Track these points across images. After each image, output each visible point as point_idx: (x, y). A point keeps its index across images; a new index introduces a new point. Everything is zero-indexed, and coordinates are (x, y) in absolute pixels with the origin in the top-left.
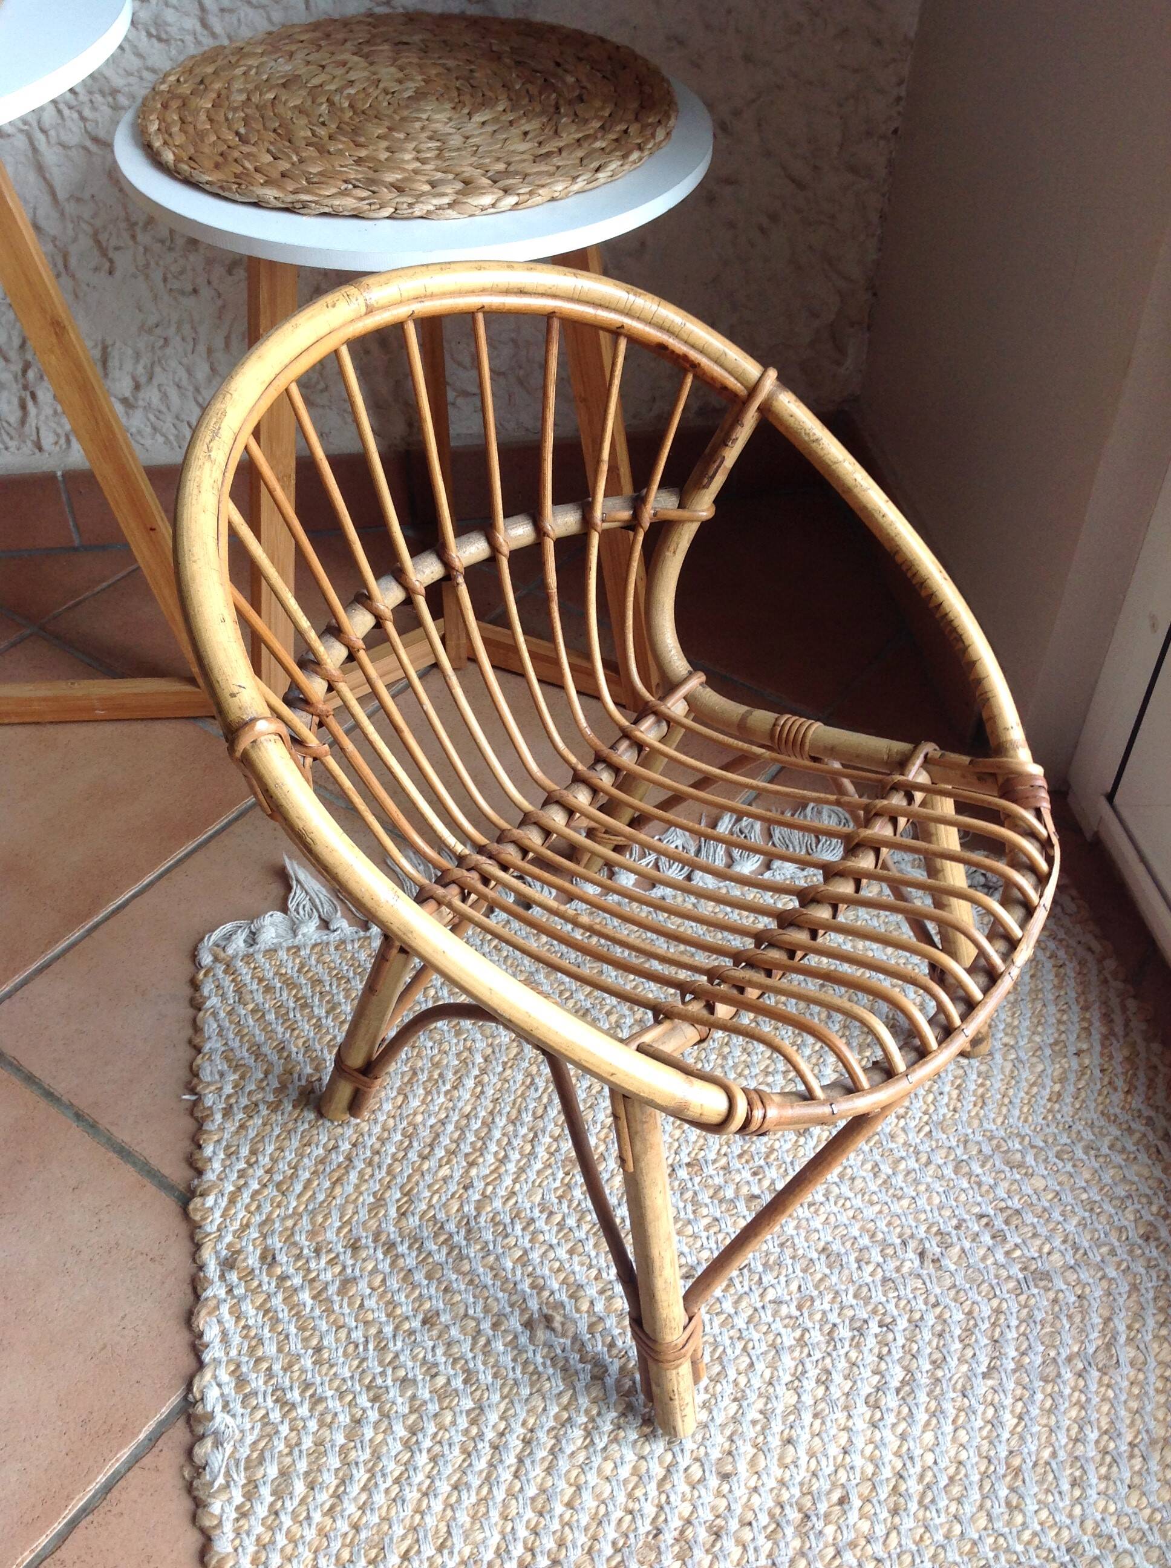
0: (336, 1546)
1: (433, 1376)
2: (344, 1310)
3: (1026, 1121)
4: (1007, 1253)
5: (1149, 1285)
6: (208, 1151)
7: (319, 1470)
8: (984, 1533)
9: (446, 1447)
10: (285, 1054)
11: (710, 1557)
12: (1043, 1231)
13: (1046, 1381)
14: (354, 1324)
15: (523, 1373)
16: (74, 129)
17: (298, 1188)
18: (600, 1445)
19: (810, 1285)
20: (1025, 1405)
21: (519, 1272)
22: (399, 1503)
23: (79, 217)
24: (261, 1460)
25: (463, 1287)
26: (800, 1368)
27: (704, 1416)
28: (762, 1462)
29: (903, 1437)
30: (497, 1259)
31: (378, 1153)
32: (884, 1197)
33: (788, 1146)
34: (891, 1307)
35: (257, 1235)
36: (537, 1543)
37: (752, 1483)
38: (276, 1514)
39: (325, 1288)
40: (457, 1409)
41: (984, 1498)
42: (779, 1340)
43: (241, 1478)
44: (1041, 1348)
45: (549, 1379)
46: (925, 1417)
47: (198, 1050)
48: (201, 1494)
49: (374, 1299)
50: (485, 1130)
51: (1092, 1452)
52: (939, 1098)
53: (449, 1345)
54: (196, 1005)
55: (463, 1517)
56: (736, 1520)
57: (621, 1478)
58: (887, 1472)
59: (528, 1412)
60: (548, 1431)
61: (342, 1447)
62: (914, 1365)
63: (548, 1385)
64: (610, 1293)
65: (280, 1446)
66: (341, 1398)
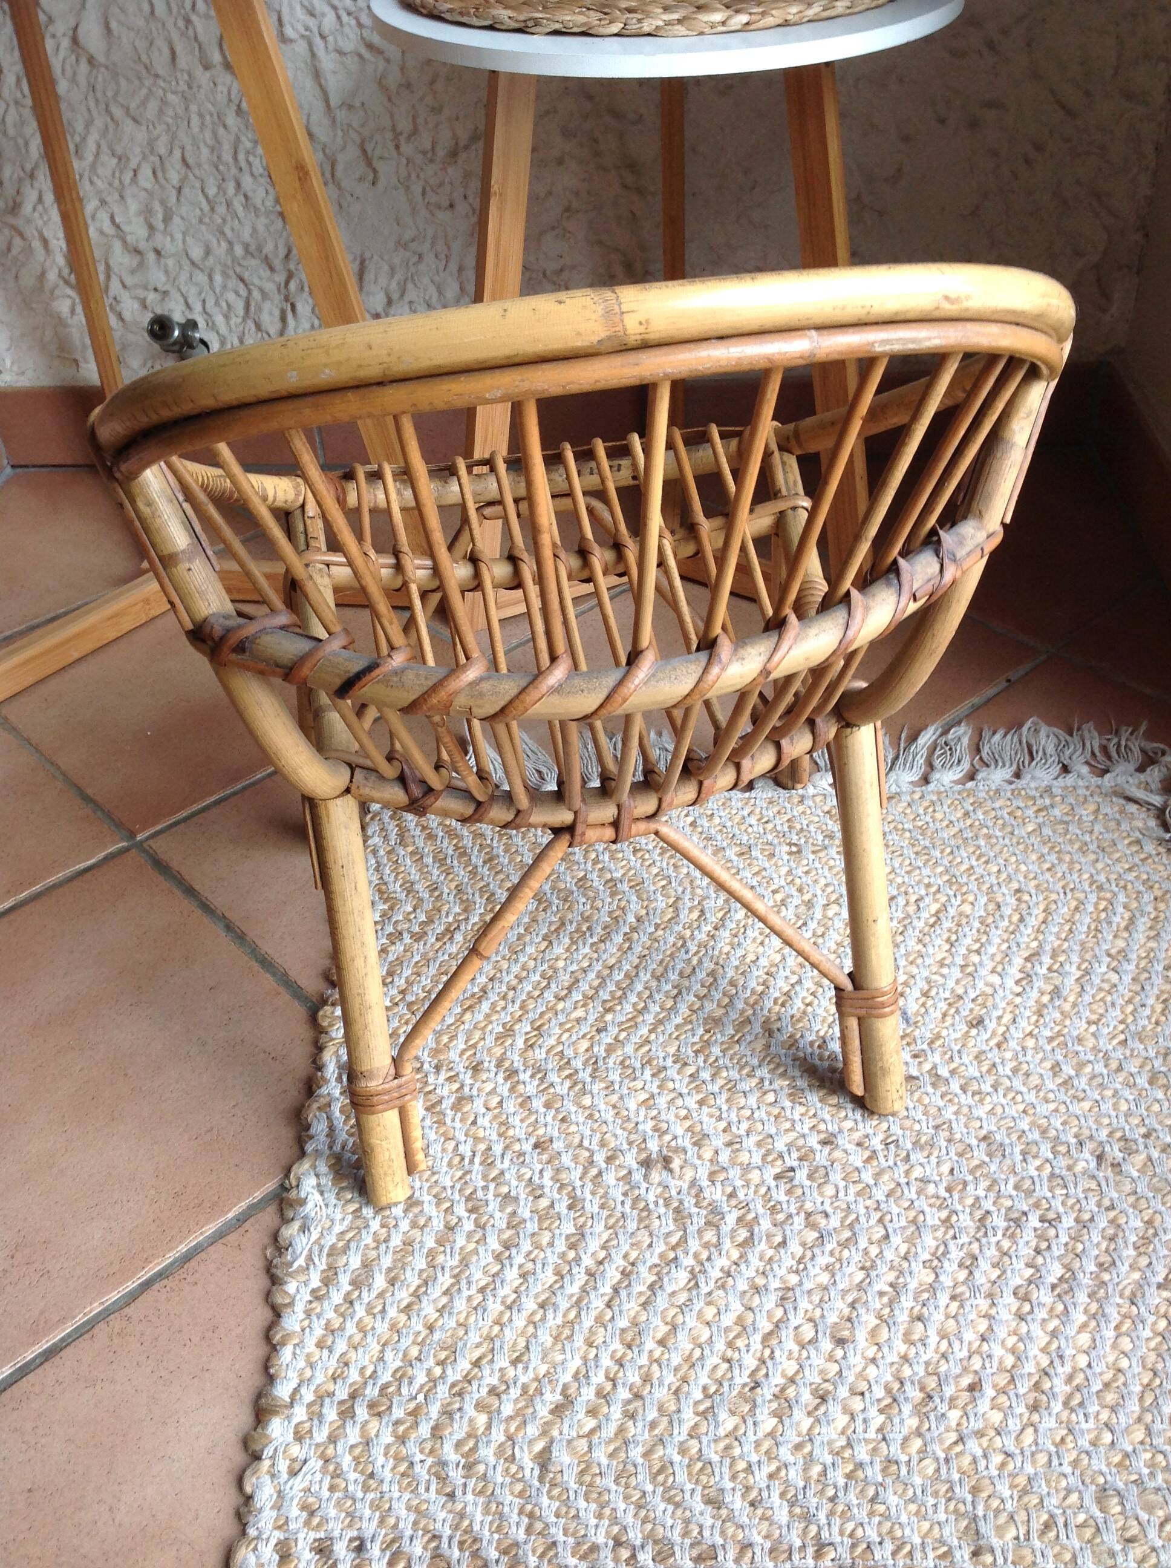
0: (405, 1342)
1: (537, 1197)
2: (456, 1124)
7: (403, 1268)
8: (1139, 1447)
9: (539, 1266)
10: (436, 894)
11: (811, 1420)
14: (463, 1138)
15: (633, 1208)
16: (351, 36)
18: (704, 1289)
19: (965, 1169)
21: (642, 1112)
22: (480, 1312)
23: (349, 125)
24: (346, 1248)
25: (581, 1119)
26: (942, 1249)
27: (825, 1278)
28: (884, 1334)
29: (1054, 1334)
30: (622, 1098)
31: (514, 989)
32: (1062, 1096)
33: (958, 1035)
34: (1057, 1204)
36: (621, 1374)
37: (871, 1352)
38: (351, 1303)
39: (440, 1102)
40: (557, 1232)
41: (1144, 1410)
42: (921, 1218)
43: (322, 1264)
45: (659, 1217)
46: (1084, 1317)
48: (278, 1272)
49: (488, 1118)
50: (628, 982)
52: (1139, 1009)
53: (558, 1170)
55: (545, 1337)
56: (847, 1388)
57: (724, 1324)
58: (1030, 1367)
59: (632, 1245)
60: (650, 1268)
61: (431, 1250)
62: (1076, 1265)
63: (657, 1223)
64: (738, 1146)
65: (368, 1239)
66: (438, 1205)
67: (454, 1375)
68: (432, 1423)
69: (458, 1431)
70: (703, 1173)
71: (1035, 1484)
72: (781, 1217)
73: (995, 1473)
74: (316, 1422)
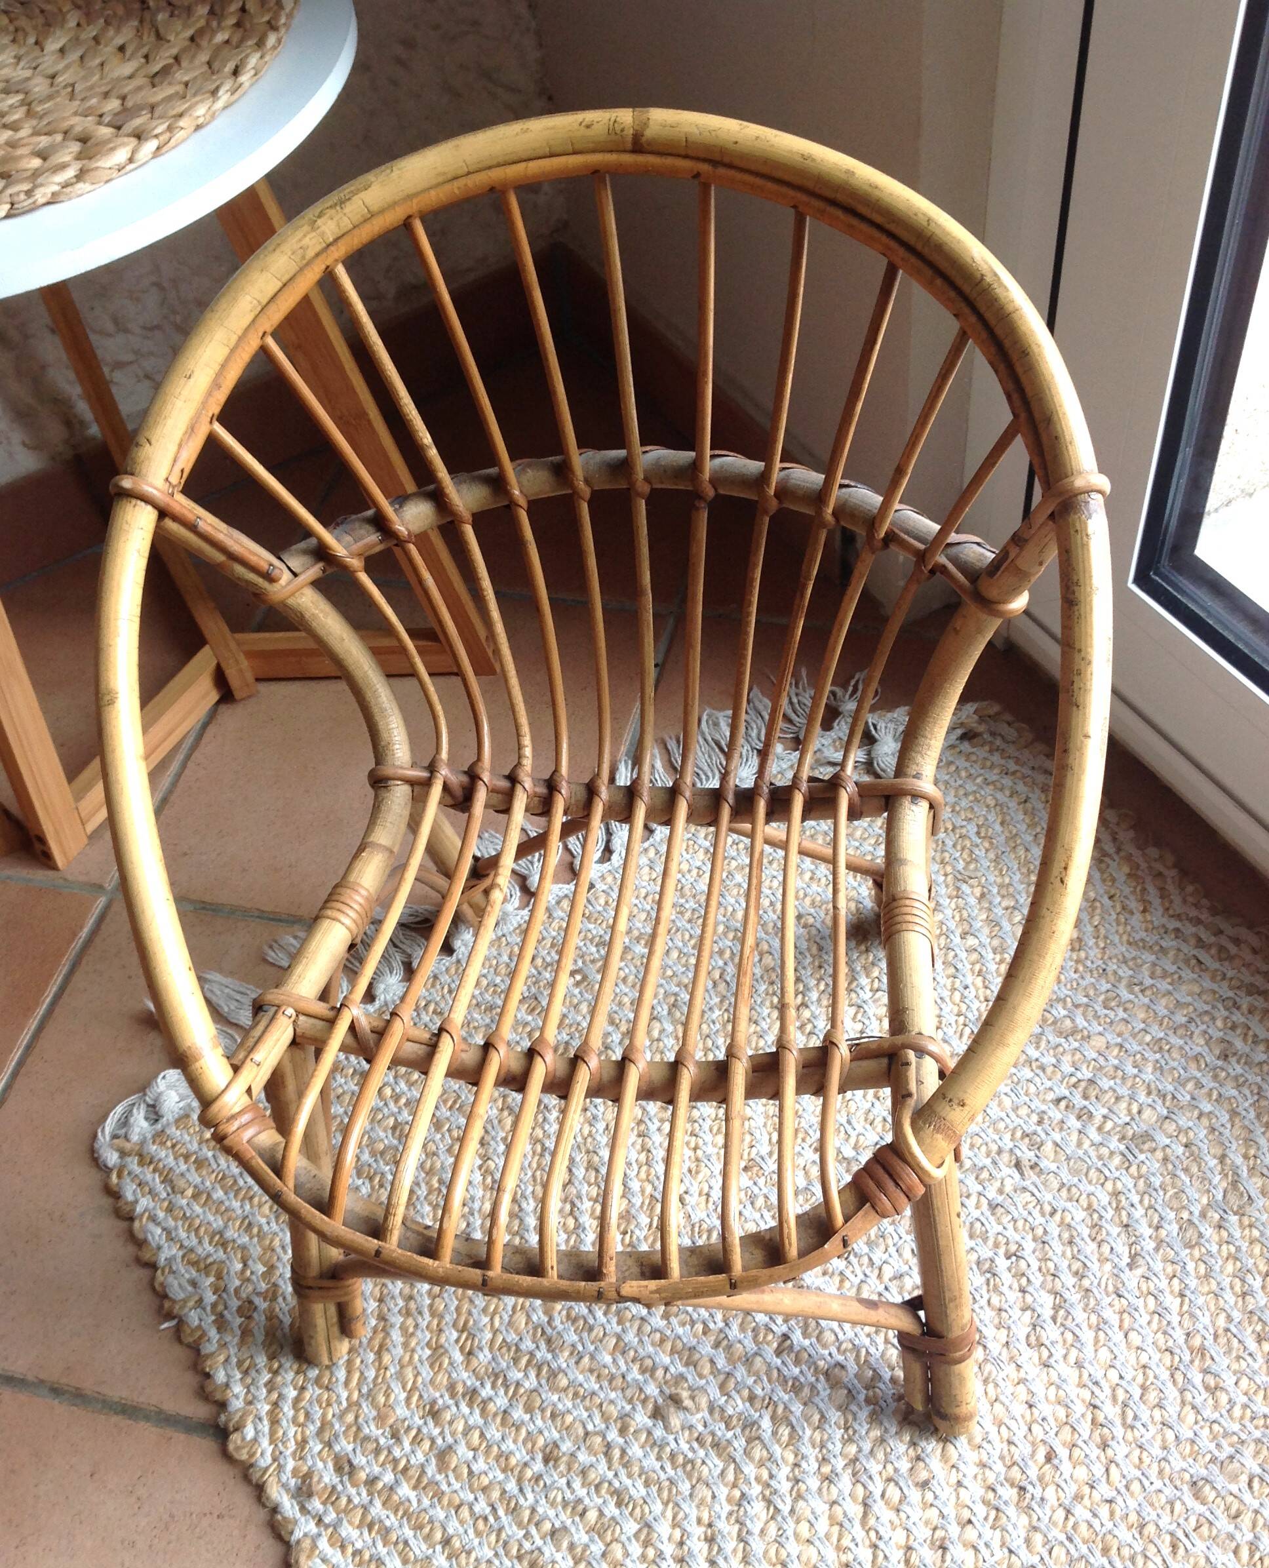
1: (582, 1515)
2: (452, 1485)
4: (1100, 1129)
5: (1246, 1105)
6: (220, 1376)
8: (1196, 1427)
10: (255, 1230)
12: (1123, 1091)
13: (1189, 1246)
14: (471, 1497)
15: (675, 1468)
17: (341, 1374)
18: (785, 1509)
20: (1181, 1280)
21: (621, 1363)
25: (569, 1405)
28: (954, 1453)
29: (1079, 1365)
30: (592, 1357)
31: (411, 1298)
34: (1010, 1233)
35: (319, 1447)
37: (953, 1481)
39: (423, 1472)
40: (623, 1538)
41: (1182, 1392)
44: (1173, 1215)
46: (1092, 1334)
47: (152, 1266)
49: (481, 1460)
50: (517, 1222)
53: (584, 1473)
54: (127, 1217)
56: (954, 1524)
57: (822, 1534)
59: (698, 1507)
60: (728, 1519)
63: (705, 1469)
64: (725, 1343)
70: (714, 1392)
71: (1144, 1514)
73: (1109, 1525)
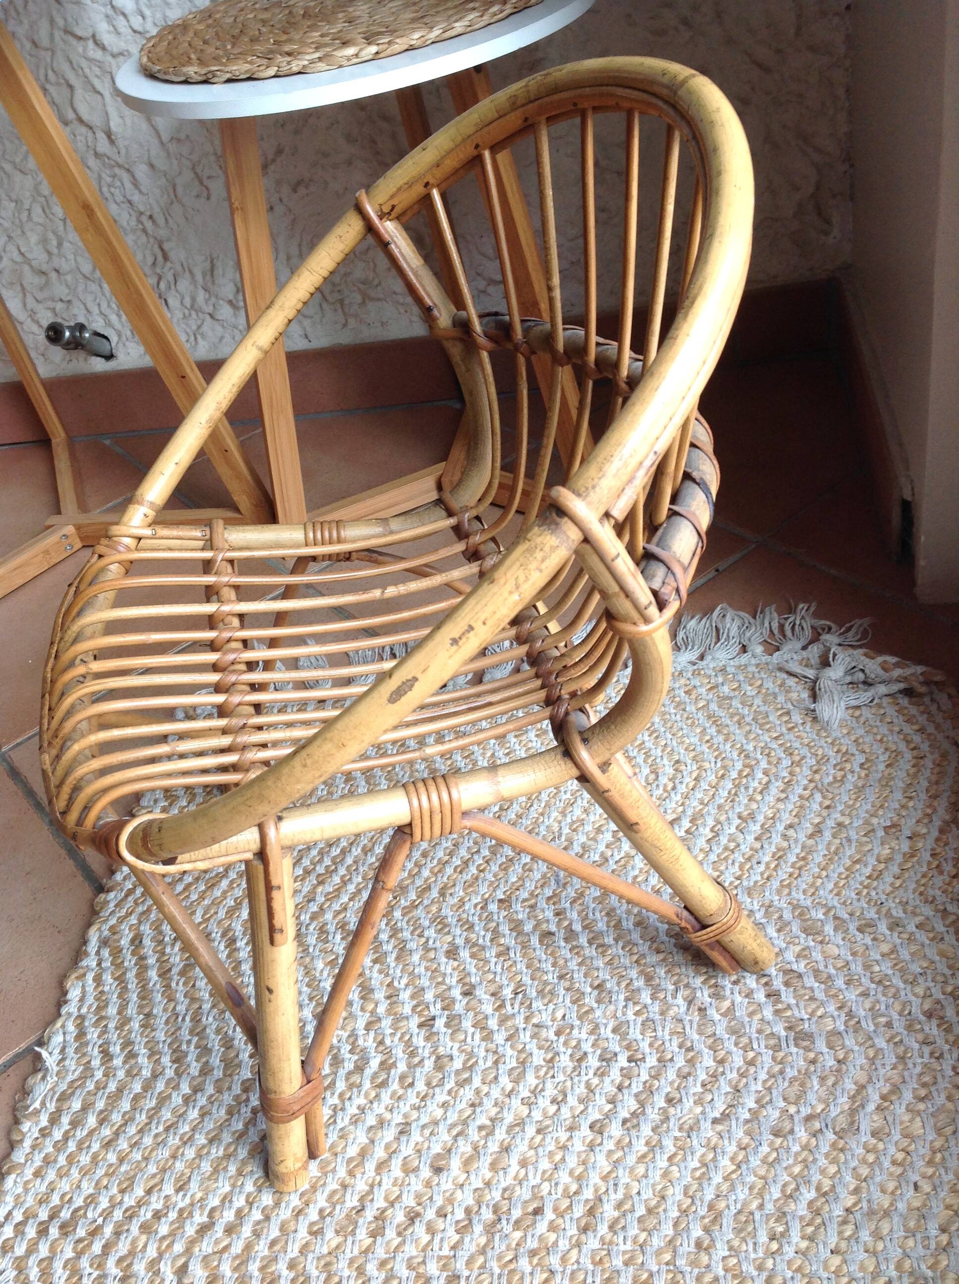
0: (100, 1173)
2: (179, 988)
3: (838, 894)
4: (777, 1012)
5: (918, 1061)
7: (111, 1111)
9: (216, 1107)
11: (399, 1239)
12: (821, 996)
13: (776, 1135)
14: (182, 999)
19: (574, 1015)
20: (747, 1156)
22: (161, 1147)
23: (181, 155)
24: (72, 1096)
26: (541, 1086)
28: (475, 1164)
29: (615, 1164)
34: (645, 1046)
35: (135, 922)
37: (461, 1180)
38: (67, 1139)
40: (236, 1077)
41: (676, 1234)
42: (529, 1059)
43: (52, 1107)
44: (782, 1104)
46: (643, 1149)
48: (19, 1114)
50: (341, 857)
51: (802, 1210)
52: (755, 866)
55: (206, 1168)
56: (434, 1210)
57: (348, 1156)
58: (588, 1194)
61: (136, 1095)
65: (90, 1086)
66: (149, 1057)
67: (129, 1201)
68: (103, 1241)
69: (123, 1247)
72: (416, 1060)
74: (19, 1238)
